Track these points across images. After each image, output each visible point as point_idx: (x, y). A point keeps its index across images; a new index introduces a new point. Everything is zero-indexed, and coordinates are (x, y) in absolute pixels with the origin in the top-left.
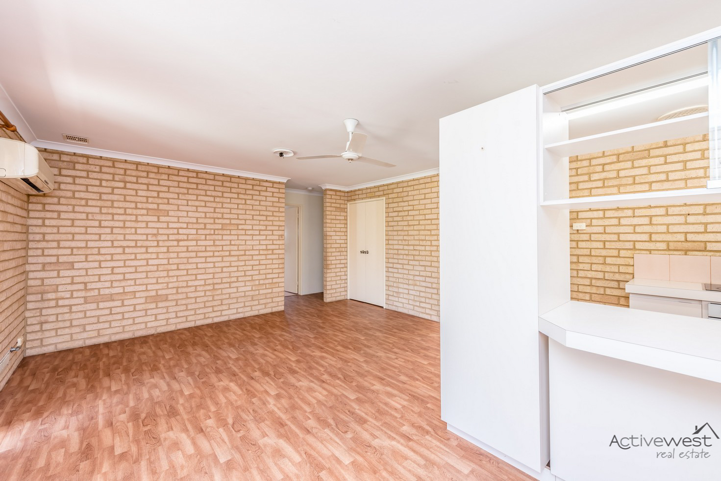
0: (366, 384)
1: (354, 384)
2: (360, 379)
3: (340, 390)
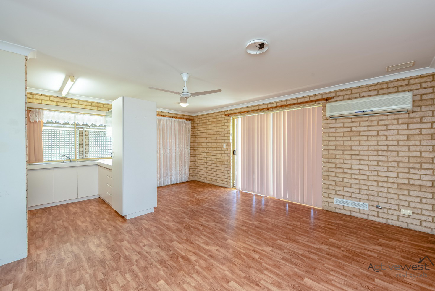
0: (178, 225)
1: (184, 225)
2: (180, 227)
3: (192, 222)
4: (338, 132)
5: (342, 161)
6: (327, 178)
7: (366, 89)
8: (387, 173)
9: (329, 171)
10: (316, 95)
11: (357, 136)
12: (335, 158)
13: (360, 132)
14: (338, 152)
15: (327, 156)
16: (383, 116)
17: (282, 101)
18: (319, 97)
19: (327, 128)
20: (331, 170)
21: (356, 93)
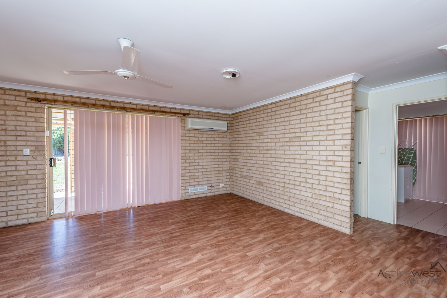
4: (191, 140)
5: (193, 161)
6: (184, 175)
7: (206, 114)
8: (215, 165)
9: (185, 169)
10: (175, 109)
11: (201, 143)
12: (189, 159)
13: (203, 141)
14: (190, 155)
15: (184, 158)
16: (213, 132)
17: (143, 105)
18: (178, 111)
19: (184, 137)
20: (187, 168)
21: (201, 115)
